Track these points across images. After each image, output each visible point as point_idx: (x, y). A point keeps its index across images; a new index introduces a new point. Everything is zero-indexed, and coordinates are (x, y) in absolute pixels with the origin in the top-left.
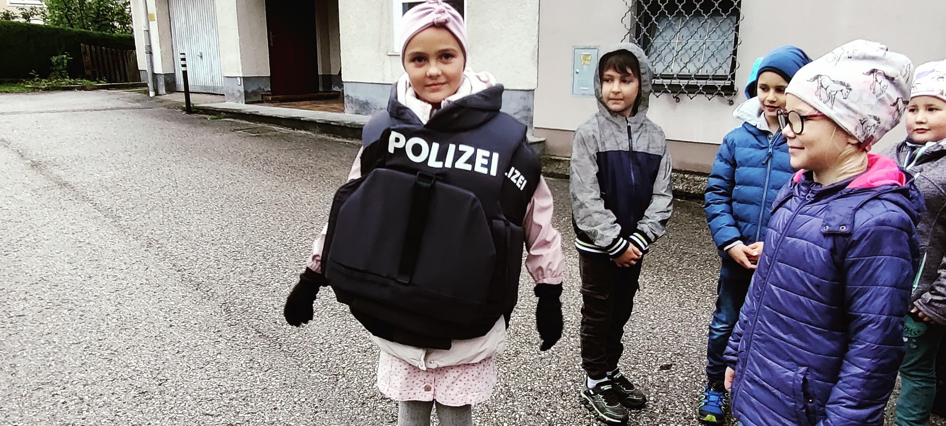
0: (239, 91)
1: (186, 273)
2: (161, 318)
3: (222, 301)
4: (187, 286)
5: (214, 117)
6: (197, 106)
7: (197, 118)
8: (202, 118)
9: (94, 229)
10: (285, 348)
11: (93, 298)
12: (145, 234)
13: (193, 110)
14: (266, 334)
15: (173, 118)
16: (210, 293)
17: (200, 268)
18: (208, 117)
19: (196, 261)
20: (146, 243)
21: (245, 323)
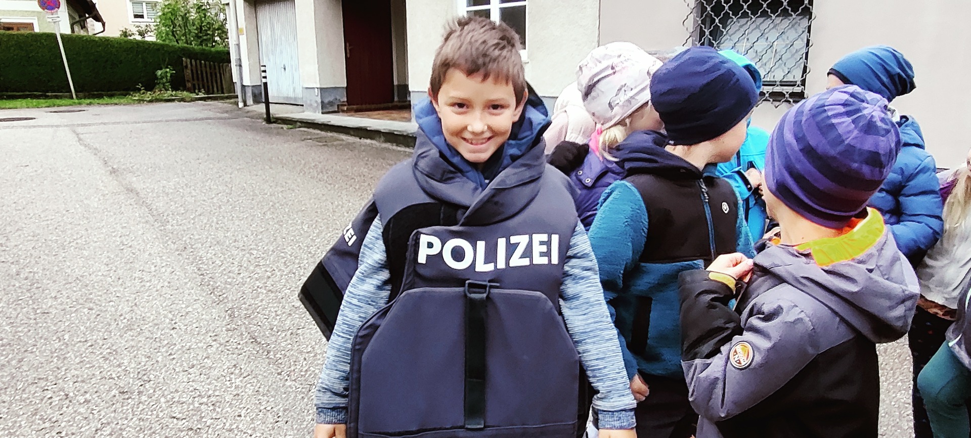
0: (316, 102)
1: (207, 278)
2: (168, 321)
3: (230, 305)
4: (203, 290)
5: (290, 126)
6: (277, 116)
7: (275, 128)
8: (278, 128)
9: (140, 233)
10: (271, 355)
11: (114, 299)
12: (184, 239)
13: (272, 120)
14: (259, 340)
15: (252, 128)
16: (221, 298)
17: (222, 272)
18: (285, 127)
19: (220, 266)
20: (181, 247)
21: (243, 329)
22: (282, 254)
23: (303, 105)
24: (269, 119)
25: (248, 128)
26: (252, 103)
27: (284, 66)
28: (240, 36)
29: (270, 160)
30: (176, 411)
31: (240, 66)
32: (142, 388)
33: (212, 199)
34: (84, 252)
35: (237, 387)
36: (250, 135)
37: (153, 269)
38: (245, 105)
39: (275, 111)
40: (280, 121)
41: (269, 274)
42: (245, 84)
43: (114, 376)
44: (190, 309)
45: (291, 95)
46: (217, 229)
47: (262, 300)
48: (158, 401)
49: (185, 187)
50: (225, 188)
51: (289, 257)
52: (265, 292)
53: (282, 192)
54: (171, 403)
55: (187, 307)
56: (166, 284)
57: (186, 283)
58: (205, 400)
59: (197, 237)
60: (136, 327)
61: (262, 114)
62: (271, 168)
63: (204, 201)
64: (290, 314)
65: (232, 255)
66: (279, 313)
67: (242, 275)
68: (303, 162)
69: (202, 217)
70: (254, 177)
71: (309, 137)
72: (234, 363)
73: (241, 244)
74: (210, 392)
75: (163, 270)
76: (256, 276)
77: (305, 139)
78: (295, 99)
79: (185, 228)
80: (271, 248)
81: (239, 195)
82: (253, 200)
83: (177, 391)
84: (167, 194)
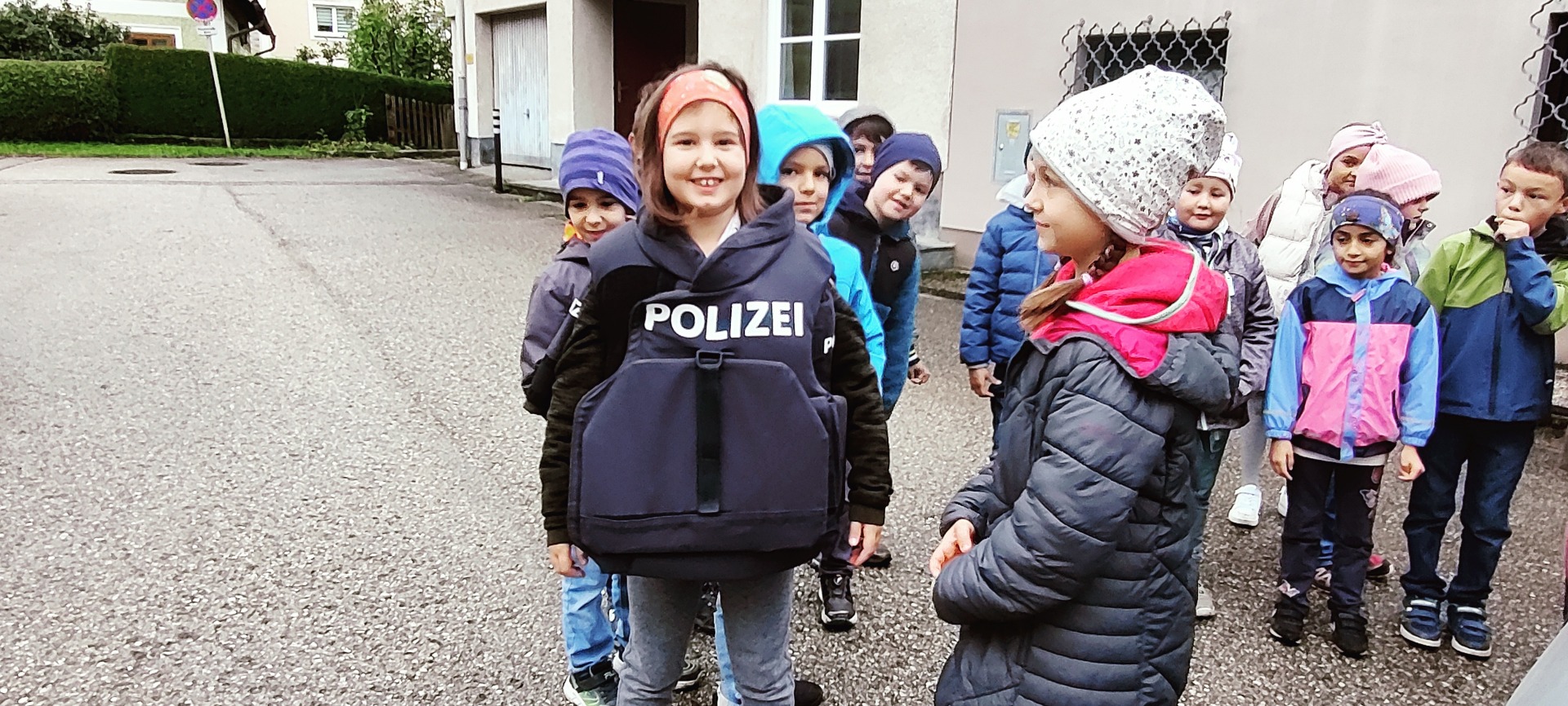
1: (392, 363)
2: (344, 399)
3: (417, 390)
4: (387, 374)
5: (528, 198)
6: (511, 183)
7: (508, 199)
8: (512, 200)
9: (316, 313)
10: (456, 436)
11: (283, 376)
12: (369, 322)
13: (505, 188)
14: (444, 423)
15: (475, 198)
16: (407, 383)
17: (411, 359)
18: (521, 198)
19: (409, 352)
20: (365, 330)
21: (428, 412)
22: (487, 345)
23: (550, 170)
24: (500, 186)
25: (469, 197)
26: (479, 163)
27: (528, 111)
28: (468, 66)
29: (492, 240)
30: (348, 473)
31: (466, 109)
32: (313, 453)
33: (410, 281)
34: (249, 329)
35: (414, 459)
36: (470, 207)
37: (330, 350)
38: (470, 166)
39: (510, 175)
40: (515, 190)
41: (467, 363)
42: (470, 135)
43: (284, 441)
44: (370, 391)
45: (536, 154)
46: (410, 314)
47: (453, 388)
48: (330, 464)
49: (375, 266)
50: (427, 269)
51: (495, 348)
52: (459, 380)
53: (500, 278)
54: (342, 467)
55: (367, 388)
56: (344, 365)
57: (368, 367)
58: (379, 466)
59: (385, 321)
60: (308, 402)
61: (491, 179)
62: (492, 250)
63: (398, 283)
64: (484, 403)
65: (426, 342)
66: (472, 400)
67: (434, 363)
68: (536, 244)
69: (393, 301)
70: (467, 260)
71: (552, 213)
72: (414, 439)
73: (438, 332)
74: (386, 461)
75: (342, 352)
76: (452, 364)
77: (545, 216)
78: (541, 160)
79: (371, 311)
80: (475, 338)
81: (445, 279)
82: (461, 285)
83: (350, 458)
84: (352, 273)
